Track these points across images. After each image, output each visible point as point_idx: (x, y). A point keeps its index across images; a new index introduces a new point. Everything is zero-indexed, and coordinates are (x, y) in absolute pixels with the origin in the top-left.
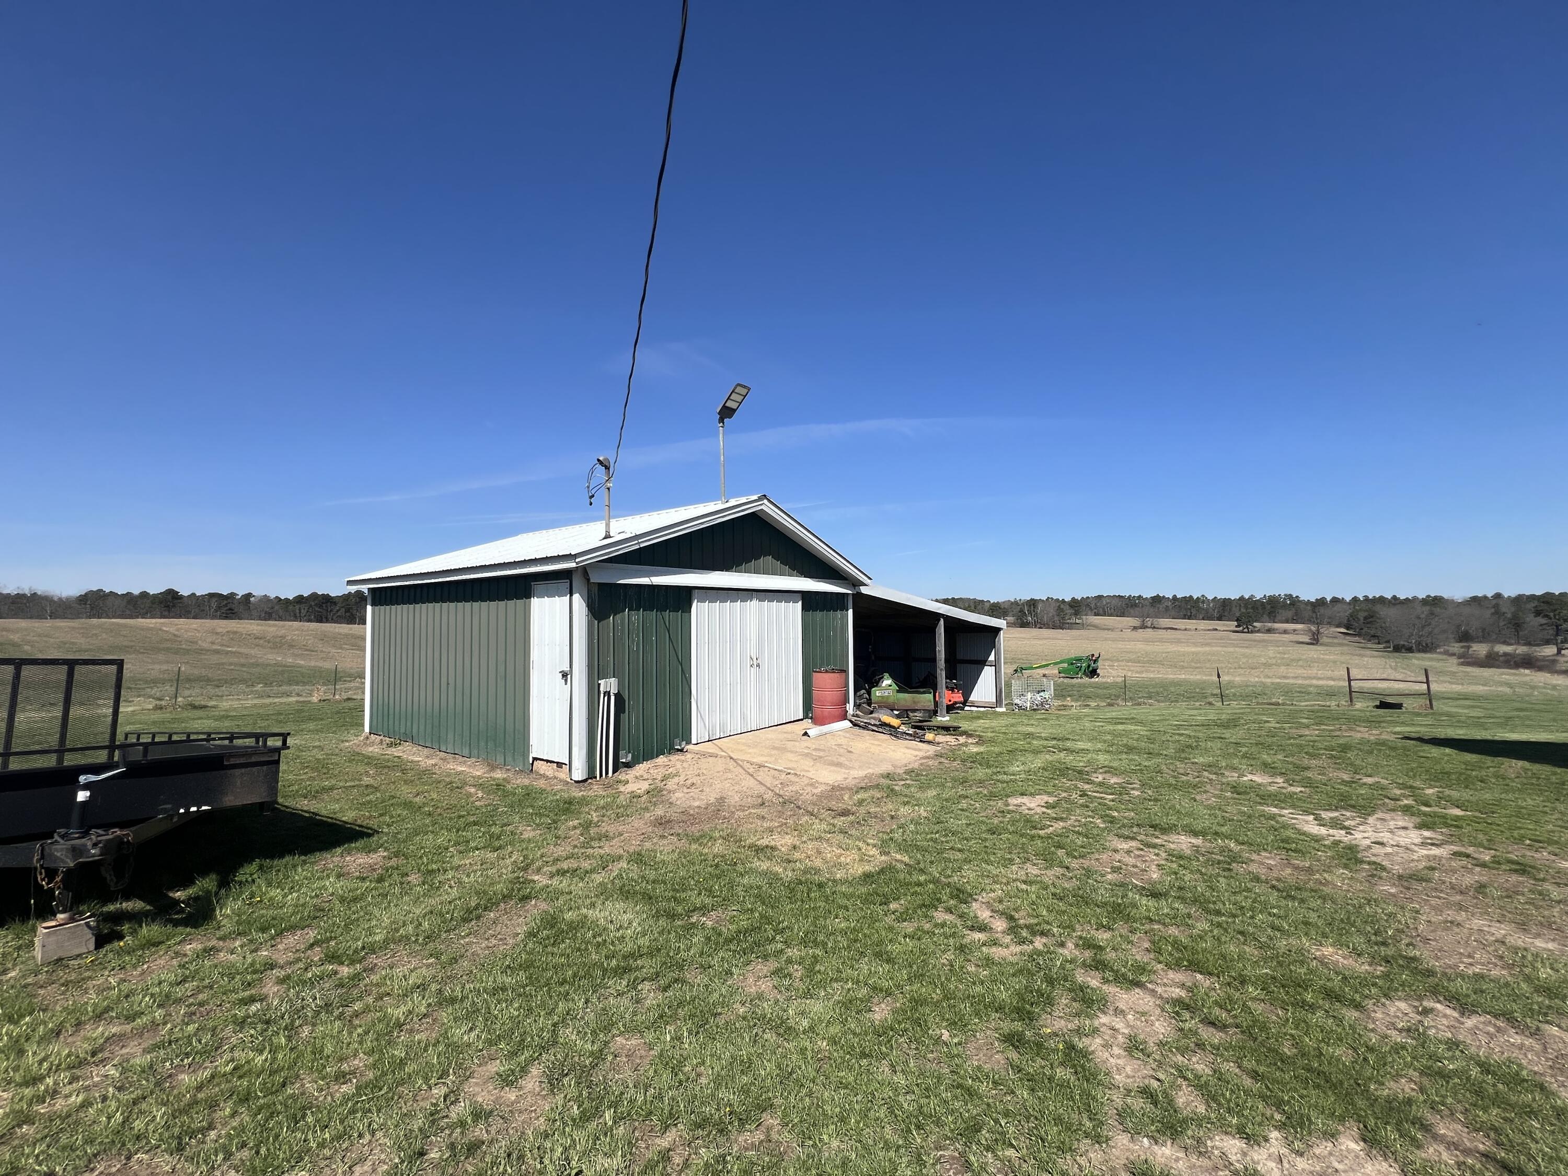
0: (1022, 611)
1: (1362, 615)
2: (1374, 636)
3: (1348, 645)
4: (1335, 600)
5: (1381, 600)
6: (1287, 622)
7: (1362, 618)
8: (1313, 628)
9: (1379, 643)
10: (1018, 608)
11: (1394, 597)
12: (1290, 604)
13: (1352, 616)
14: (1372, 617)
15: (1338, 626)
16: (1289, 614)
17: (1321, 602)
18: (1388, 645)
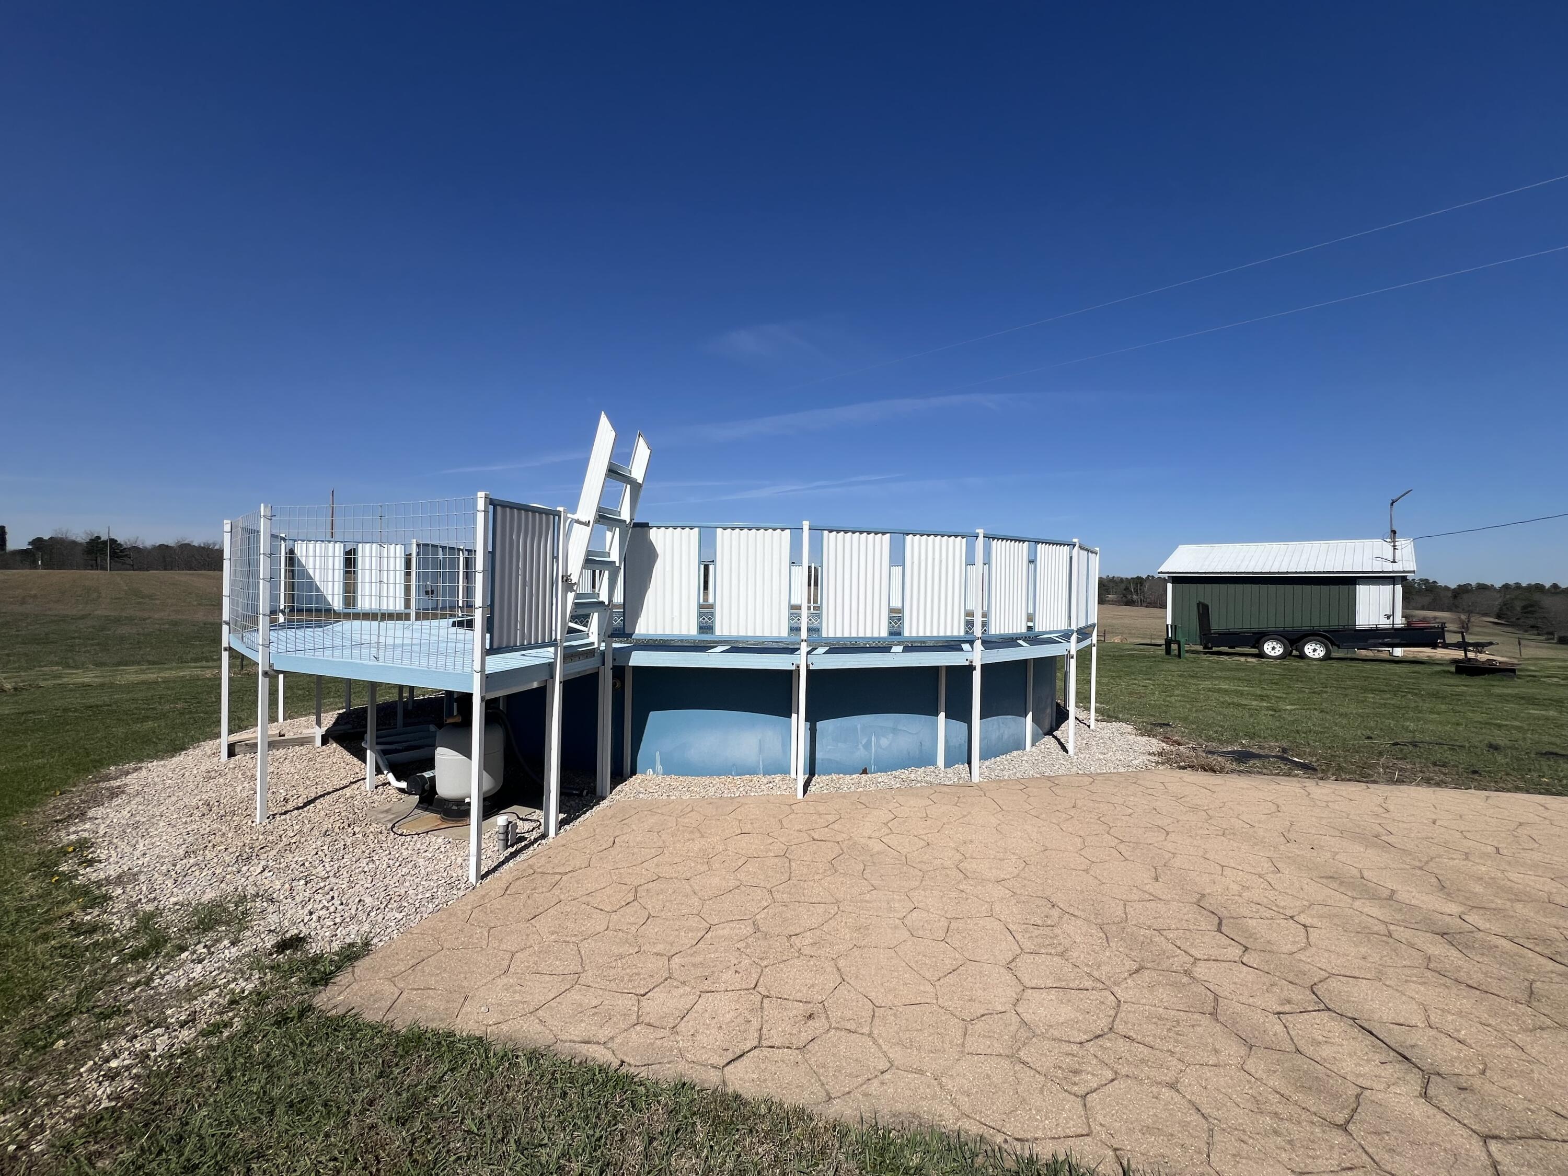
0: (1127, 589)
1: (1518, 605)
2: (1533, 627)
3: (1502, 635)
4: (1482, 587)
5: (1539, 588)
6: (1423, 608)
7: (1519, 609)
8: (1463, 617)
9: (1539, 634)
10: (1123, 586)
11: (1555, 586)
12: (1427, 590)
13: (1505, 605)
14: (1532, 606)
15: (1486, 615)
16: (1426, 600)
17: (1463, 590)
18: (1551, 637)
